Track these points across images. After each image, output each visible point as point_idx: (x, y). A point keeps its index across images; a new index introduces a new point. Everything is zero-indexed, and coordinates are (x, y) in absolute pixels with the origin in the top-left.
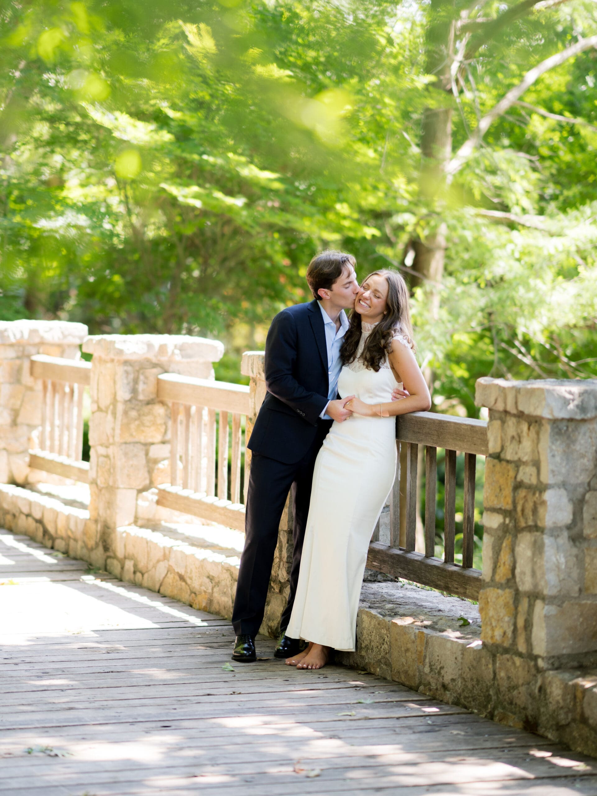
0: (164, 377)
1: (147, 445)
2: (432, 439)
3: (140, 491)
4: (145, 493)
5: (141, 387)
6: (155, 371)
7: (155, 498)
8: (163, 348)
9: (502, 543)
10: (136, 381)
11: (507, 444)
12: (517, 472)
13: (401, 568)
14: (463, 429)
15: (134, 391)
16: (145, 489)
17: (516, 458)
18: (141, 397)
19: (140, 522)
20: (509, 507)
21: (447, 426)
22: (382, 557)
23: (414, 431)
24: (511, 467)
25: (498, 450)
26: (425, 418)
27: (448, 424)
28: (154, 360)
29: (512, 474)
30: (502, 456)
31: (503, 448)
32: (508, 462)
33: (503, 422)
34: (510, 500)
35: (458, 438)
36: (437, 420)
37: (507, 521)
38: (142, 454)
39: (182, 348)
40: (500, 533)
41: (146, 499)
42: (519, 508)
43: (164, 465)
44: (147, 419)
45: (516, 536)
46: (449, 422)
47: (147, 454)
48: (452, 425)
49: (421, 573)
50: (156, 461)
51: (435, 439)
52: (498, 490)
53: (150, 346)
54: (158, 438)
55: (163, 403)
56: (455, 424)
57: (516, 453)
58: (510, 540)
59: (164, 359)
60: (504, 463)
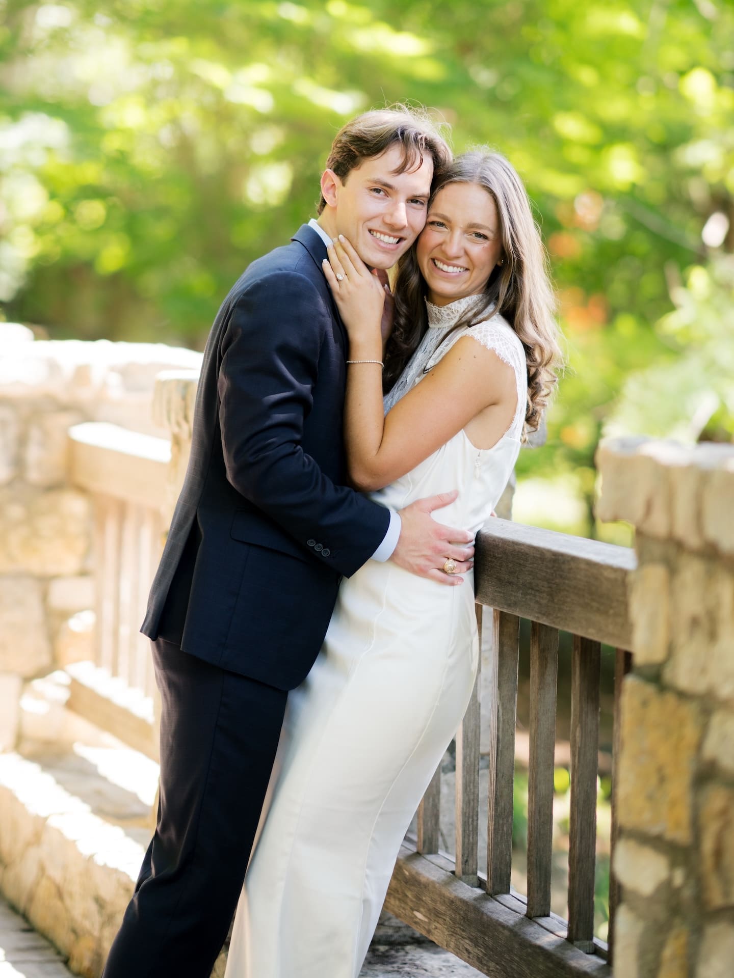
0: (83, 433)
1: (44, 581)
2: (537, 602)
3: (27, 680)
4: (37, 684)
5: (33, 454)
6: (63, 419)
7: (63, 695)
8: (82, 374)
9: (661, 946)
10: (22, 441)
11: (682, 638)
12: (704, 730)
13: (471, 940)
14: (607, 579)
15: (19, 463)
16: (42, 673)
17: (699, 685)
18: (34, 475)
19: (27, 747)
20: (682, 835)
21: (570, 569)
22: (433, 900)
23: (499, 579)
24: (689, 710)
25: (658, 655)
26: (523, 544)
27: (573, 565)
28: (64, 397)
29: (690, 733)
30: (668, 675)
31: (671, 650)
32: (683, 696)
33: (672, 571)
34: (683, 813)
35: (595, 604)
36: (549, 551)
37: (679, 878)
38: (33, 601)
39: (126, 372)
40: (660, 912)
41: (40, 696)
42: (708, 845)
43: (81, 623)
44: (46, 524)
45: (698, 931)
46: (574, 559)
47: (45, 597)
48: (583, 566)
49: (512, 961)
50: (65, 615)
51: (544, 602)
52: (654, 780)
53: (53, 367)
54: (71, 564)
55: (82, 490)
56: (590, 564)
57: (704, 671)
58: (683, 940)
59: (85, 395)
60: (671, 699)
